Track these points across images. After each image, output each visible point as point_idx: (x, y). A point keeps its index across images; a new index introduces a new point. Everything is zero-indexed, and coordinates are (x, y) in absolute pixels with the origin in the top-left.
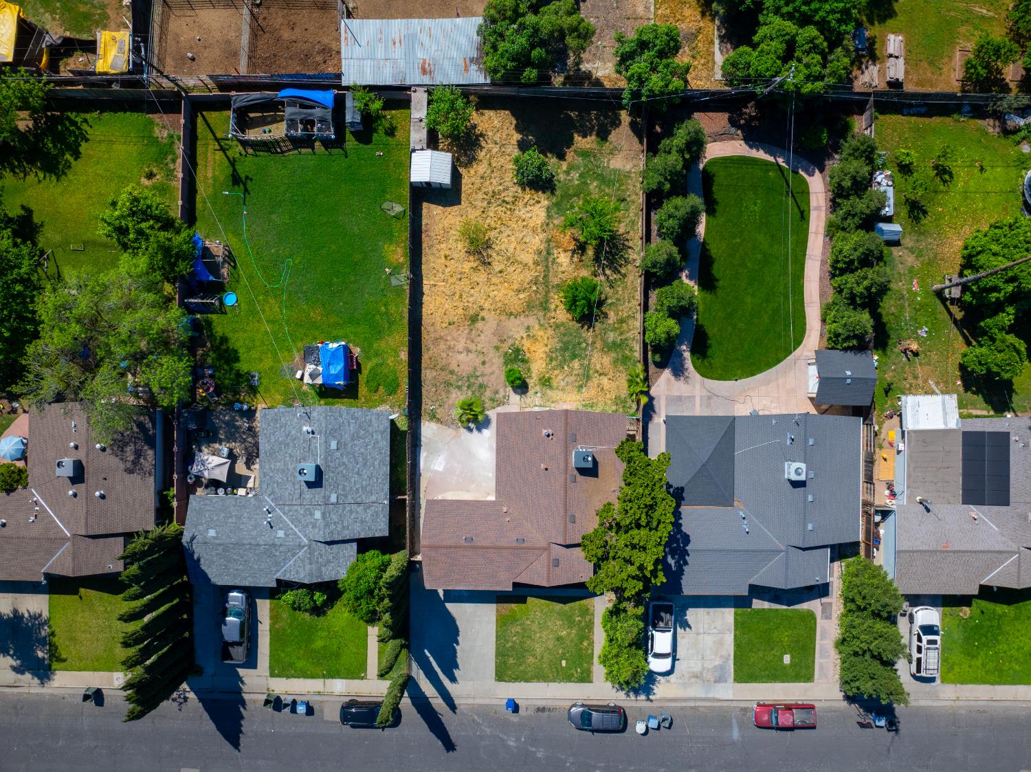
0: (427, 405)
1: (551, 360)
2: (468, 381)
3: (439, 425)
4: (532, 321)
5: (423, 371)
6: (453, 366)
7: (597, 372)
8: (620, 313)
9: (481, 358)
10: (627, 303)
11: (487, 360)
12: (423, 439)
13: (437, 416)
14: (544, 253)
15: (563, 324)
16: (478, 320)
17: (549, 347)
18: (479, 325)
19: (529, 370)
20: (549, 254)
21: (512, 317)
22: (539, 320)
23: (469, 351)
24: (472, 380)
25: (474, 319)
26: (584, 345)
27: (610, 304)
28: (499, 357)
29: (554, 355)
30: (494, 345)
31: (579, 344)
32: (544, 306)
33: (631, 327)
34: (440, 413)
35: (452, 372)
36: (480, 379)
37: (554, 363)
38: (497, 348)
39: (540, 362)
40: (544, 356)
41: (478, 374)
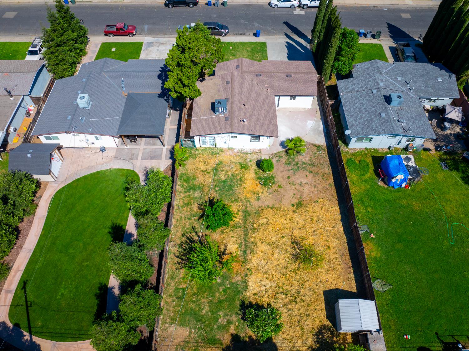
0: (324, 154)
1: (241, 179)
2: (298, 167)
3: (314, 143)
4: (256, 204)
5: (331, 172)
6: (310, 176)
7: (208, 173)
8: (189, 209)
9: (291, 181)
10: (183, 216)
11: (287, 179)
12: (324, 136)
13: (316, 148)
14: (248, 252)
15: (232, 202)
16: (297, 204)
18: (295, 201)
19: (256, 173)
20: (245, 252)
23: (301, 185)
24: (296, 167)
25: (300, 204)
26: (217, 189)
27: (196, 215)
28: (278, 181)
29: (239, 182)
30: (282, 189)
31: (220, 190)
32: (246, 214)
33: (181, 200)
34: (315, 150)
35: (310, 172)
36: (290, 168)
37: (239, 177)
38: (280, 186)
39: (249, 178)
40: (246, 181)
41: (292, 171)
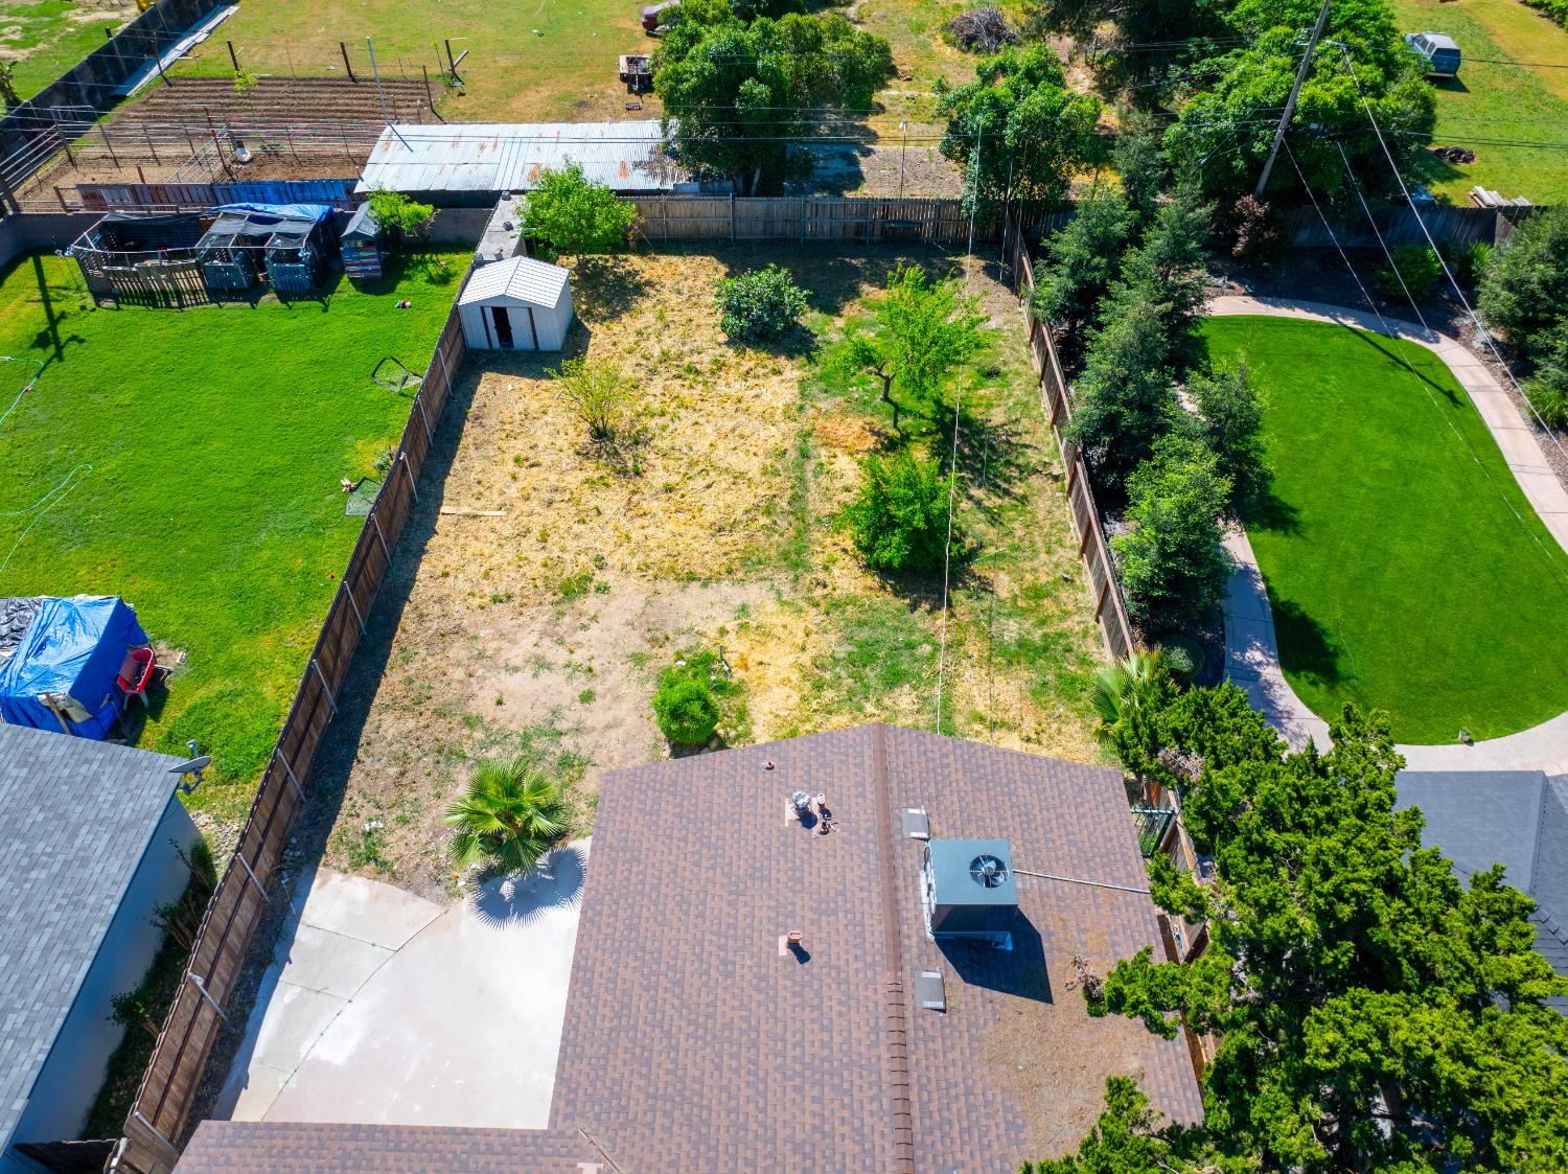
0: (356, 814)
2: (525, 746)
3: (383, 887)
4: (754, 593)
6: (482, 705)
9: (581, 684)
10: (1043, 556)
11: (599, 689)
13: (385, 854)
14: (793, 454)
16: (585, 591)
17: (811, 652)
18: (590, 603)
20: (805, 455)
21: (695, 585)
22: (779, 593)
23: (541, 664)
24: (537, 744)
25: (572, 590)
26: (927, 649)
28: (642, 681)
30: (630, 651)
31: (910, 646)
32: (794, 560)
34: (397, 845)
35: (469, 722)
36: (567, 742)
38: (638, 659)
41: (560, 726)
